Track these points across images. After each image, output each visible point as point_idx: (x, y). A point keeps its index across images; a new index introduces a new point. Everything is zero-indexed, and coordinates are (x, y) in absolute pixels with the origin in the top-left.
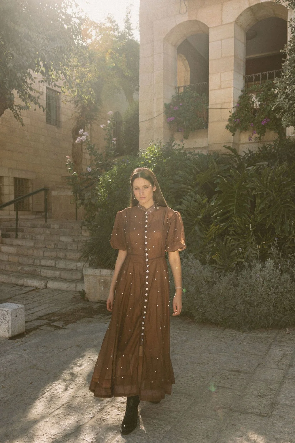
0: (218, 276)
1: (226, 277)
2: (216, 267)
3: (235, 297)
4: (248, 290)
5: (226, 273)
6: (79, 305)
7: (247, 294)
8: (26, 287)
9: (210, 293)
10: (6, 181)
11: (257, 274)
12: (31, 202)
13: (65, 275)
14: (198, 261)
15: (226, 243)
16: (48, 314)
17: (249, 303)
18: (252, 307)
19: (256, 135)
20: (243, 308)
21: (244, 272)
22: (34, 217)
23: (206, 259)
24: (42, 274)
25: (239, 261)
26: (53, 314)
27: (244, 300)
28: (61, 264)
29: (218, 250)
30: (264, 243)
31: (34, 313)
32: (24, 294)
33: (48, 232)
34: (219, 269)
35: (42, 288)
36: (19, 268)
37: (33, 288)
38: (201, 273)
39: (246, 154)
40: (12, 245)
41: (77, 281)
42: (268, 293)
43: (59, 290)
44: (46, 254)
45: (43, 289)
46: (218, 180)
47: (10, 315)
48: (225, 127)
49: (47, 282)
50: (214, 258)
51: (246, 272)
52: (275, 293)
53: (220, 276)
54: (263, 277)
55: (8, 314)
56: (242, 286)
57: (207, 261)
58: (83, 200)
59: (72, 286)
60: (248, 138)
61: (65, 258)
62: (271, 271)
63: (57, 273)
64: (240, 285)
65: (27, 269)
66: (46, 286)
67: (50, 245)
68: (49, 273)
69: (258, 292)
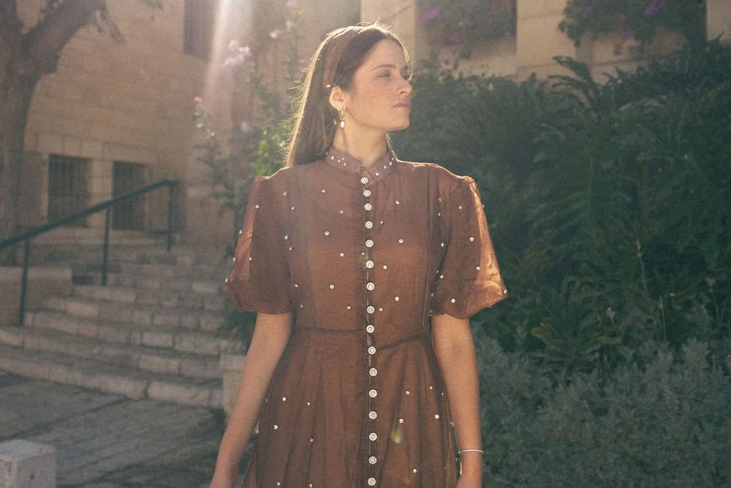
0: (549, 384)
1: (572, 388)
2: (542, 360)
3: (597, 445)
4: (636, 427)
5: (571, 375)
6: (208, 443)
7: (632, 436)
8: (103, 394)
9: (527, 429)
10: (97, 168)
11: (659, 380)
12: (147, 211)
13: (191, 368)
14: (495, 342)
15: (567, 295)
16: (128, 467)
17: (641, 463)
18: (649, 473)
19: (631, 42)
20: (623, 478)
21: (622, 375)
22: (152, 242)
23: (515, 336)
24: (142, 365)
25: (607, 345)
26: (139, 467)
27: (626, 454)
28: (186, 344)
29: (547, 314)
30: (672, 295)
31: (96, 463)
32: (94, 411)
33: (169, 272)
34: (550, 362)
35: (137, 398)
36: (96, 351)
37: (114, 398)
38: (501, 374)
39: (612, 79)
40: (91, 300)
41: (214, 383)
42: (696, 437)
43: (173, 403)
44: (159, 320)
45: (140, 400)
46: (543, 135)
47: (13, 473)
48: (556, 26)
49: (149, 384)
50: (537, 333)
51: (627, 375)
52: (715, 437)
53: (555, 385)
54: (678, 391)
55: (9, 470)
56: (618, 414)
57: (519, 343)
58: (232, 196)
59: (202, 396)
60: (611, 49)
61: (197, 330)
62: (701, 374)
63: (174, 364)
64: (612, 411)
65: (111, 352)
66: (145, 393)
67: (169, 299)
68: (156, 363)
69: (666, 433)
